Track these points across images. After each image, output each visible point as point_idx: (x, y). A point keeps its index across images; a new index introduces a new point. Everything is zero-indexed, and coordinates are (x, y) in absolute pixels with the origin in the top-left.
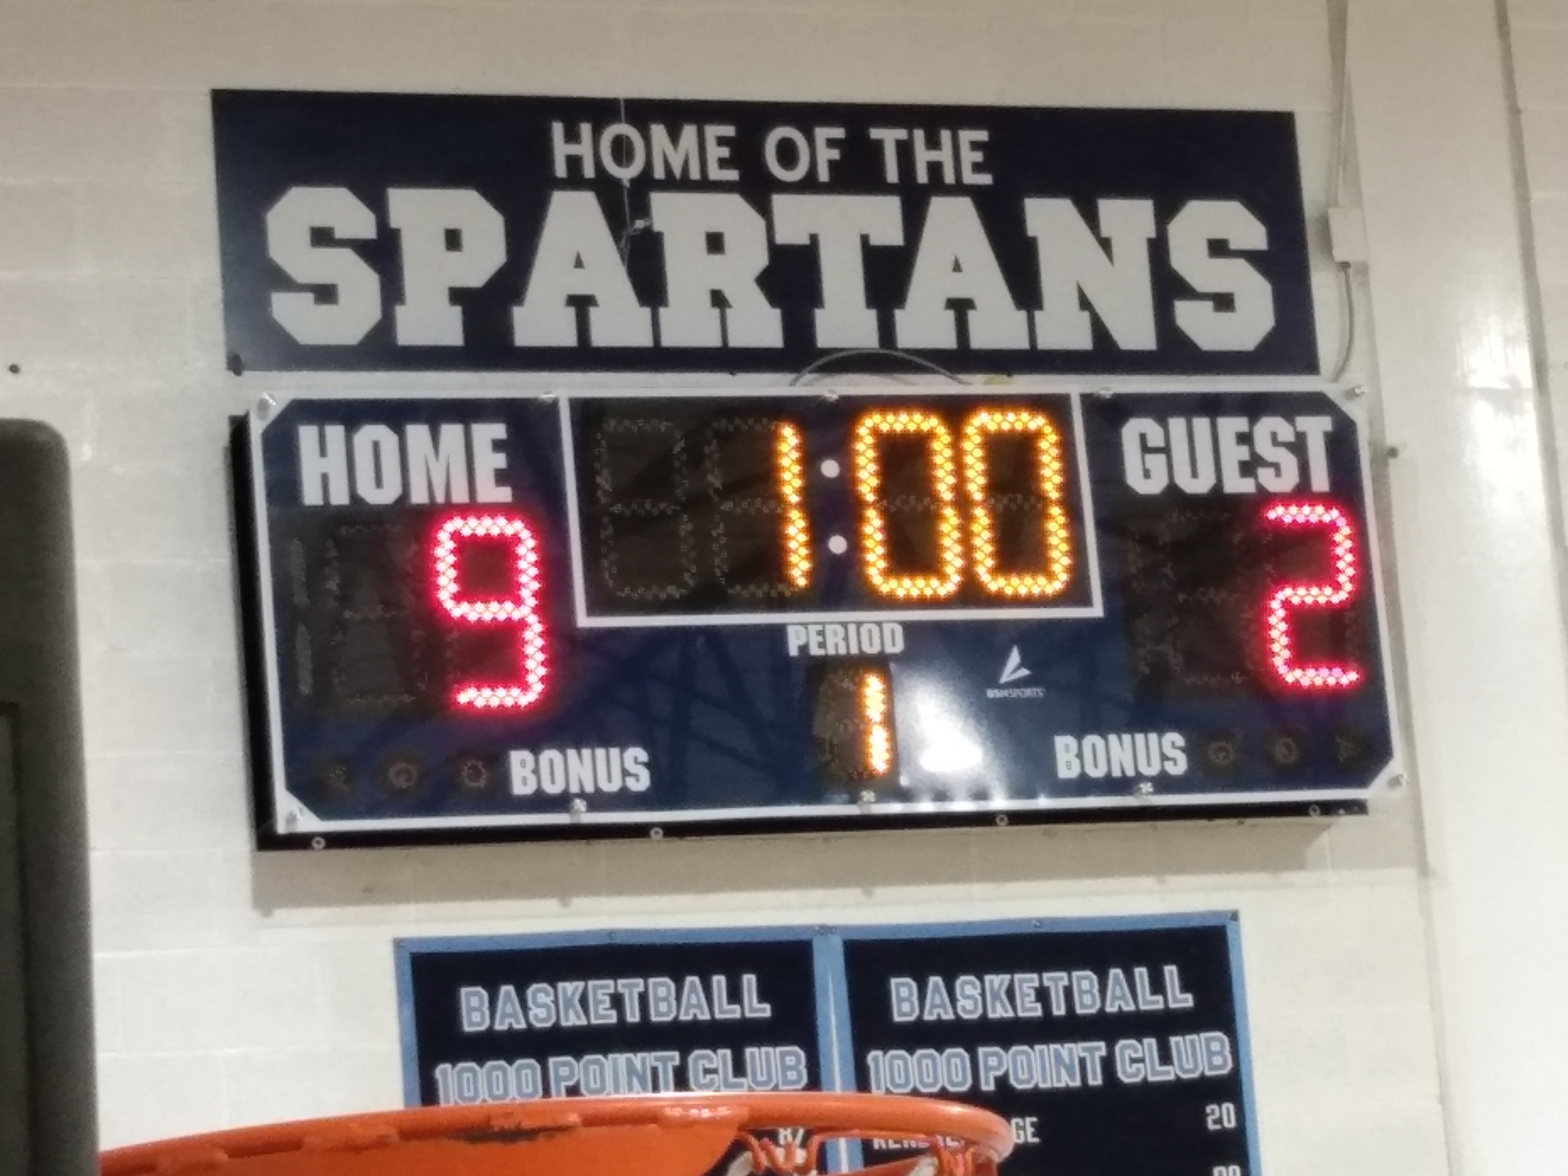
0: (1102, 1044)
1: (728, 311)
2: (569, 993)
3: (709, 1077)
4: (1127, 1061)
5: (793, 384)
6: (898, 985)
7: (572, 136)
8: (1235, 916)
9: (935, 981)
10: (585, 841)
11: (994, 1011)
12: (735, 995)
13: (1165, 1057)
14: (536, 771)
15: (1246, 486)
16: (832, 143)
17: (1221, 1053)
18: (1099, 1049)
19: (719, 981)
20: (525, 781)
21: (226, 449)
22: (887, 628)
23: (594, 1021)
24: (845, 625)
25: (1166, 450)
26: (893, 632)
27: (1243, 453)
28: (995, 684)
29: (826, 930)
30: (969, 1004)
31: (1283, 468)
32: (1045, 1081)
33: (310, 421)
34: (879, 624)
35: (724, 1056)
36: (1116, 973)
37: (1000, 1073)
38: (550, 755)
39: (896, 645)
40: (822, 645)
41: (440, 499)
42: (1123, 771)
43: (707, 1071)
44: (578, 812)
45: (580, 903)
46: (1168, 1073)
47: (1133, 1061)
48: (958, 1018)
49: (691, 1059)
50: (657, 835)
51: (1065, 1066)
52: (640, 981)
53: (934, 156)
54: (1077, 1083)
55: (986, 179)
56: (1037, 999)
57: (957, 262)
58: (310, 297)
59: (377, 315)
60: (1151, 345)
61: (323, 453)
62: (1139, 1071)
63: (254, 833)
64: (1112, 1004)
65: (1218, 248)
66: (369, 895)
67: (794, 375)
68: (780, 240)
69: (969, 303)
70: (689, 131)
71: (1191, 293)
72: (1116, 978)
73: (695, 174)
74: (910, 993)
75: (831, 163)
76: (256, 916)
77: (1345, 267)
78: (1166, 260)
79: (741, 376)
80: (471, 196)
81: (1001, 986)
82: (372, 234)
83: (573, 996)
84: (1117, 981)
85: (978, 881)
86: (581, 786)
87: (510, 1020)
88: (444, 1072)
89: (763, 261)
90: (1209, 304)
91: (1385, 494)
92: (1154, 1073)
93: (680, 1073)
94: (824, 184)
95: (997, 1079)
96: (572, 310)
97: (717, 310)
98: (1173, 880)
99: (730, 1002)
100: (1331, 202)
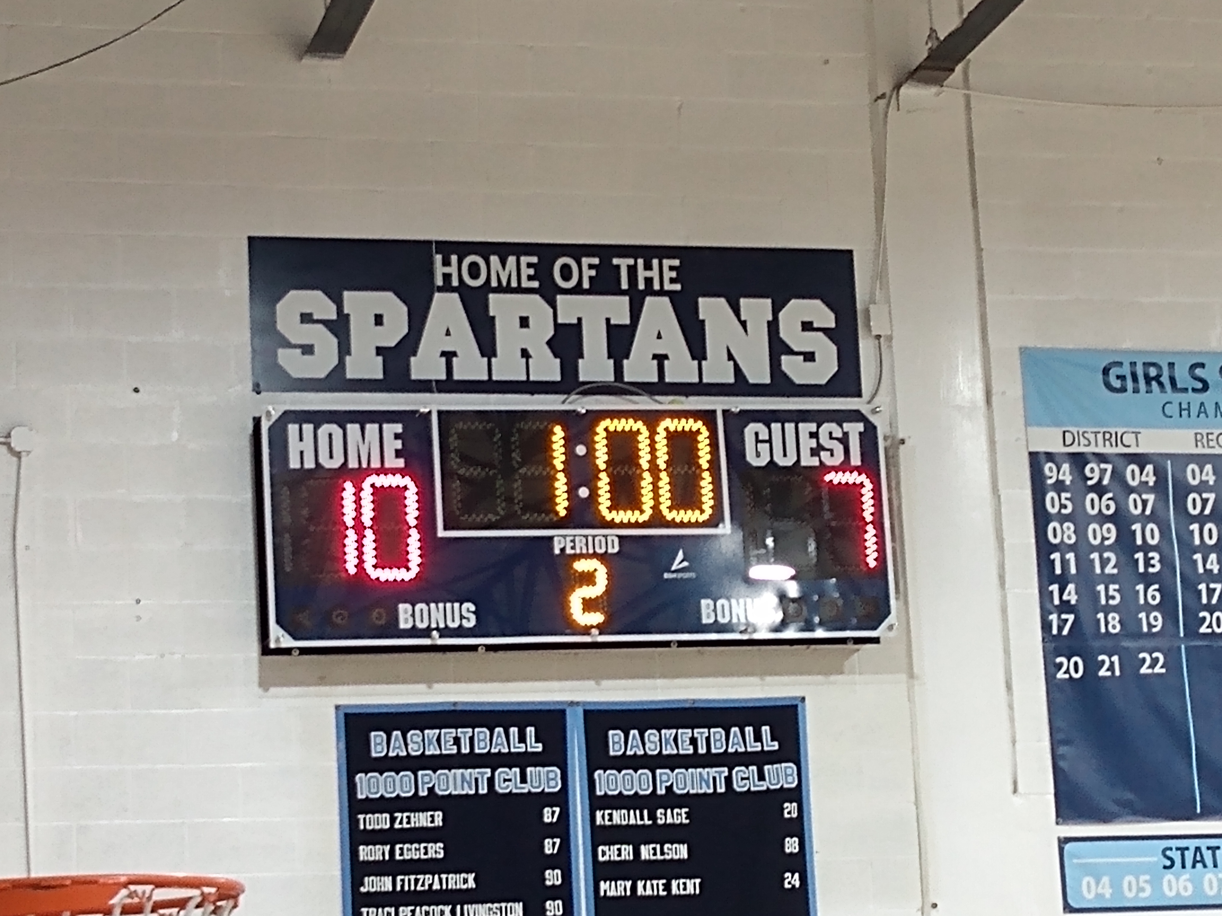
0: (726, 769)
1: (530, 360)
2: (431, 737)
3: (507, 783)
4: (739, 779)
5: (564, 402)
6: (613, 735)
7: (446, 262)
8: (803, 699)
10: (441, 653)
11: (666, 750)
12: (522, 739)
13: (761, 777)
14: (413, 615)
15: (815, 462)
16: (591, 267)
17: (792, 775)
18: (724, 772)
19: (513, 731)
20: (406, 621)
21: (251, 436)
22: (609, 539)
23: (444, 752)
24: (586, 537)
25: (770, 441)
26: (613, 541)
27: (813, 443)
28: (669, 571)
29: (573, 704)
30: (652, 746)
31: (835, 453)
32: (693, 788)
33: (294, 422)
34: (606, 536)
35: (515, 773)
36: (735, 730)
37: (668, 784)
38: (420, 606)
39: (615, 549)
40: (573, 548)
41: (364, 465)
42: (739, 619)
43: (505, 780)
44: (434, 638)
45: (438, 686)
46: (762, 786)
47: (743, 779)
48: (645, 753)
49: (497, 773)
50: (482, 650)
51: (705, 781)
52: (470, 730)
53: (648, 274)
54: (711, 791)
55: (678, 287)
56: (690, 744)
57: (659, 333)
58: (299, 351)
59: (335, 362)
60: (768, 381)
61: (301, 439)
62: (745, 785)
63: (261, 646)
64: (732, 747)
65: (807, 326)
66: (322, 681)
67: (565, 396)
68: (560, 321)
69: (666, 357)
70: (511, 260)
71: (791, 352)
72: (735, 733)
73: (514, 284)
74: (620, 739)
75: (591, 278)
76: (260, 691)
77: (878, 337)
78: (778, 332)
79: (536, 396)
80: (390, 295)
81: (670, 736)
82: (334, 317)
83: (433, 738)
84: (735, 735)
85: (659, 678)
86: (438, 623)
87: (397, 750)
88: (360, 778)
89: (552, 333)
90: (801, 358)
91: (897, 465)
92: (754, 786)
93: (491, 781)
94: (586, 290)
95: (666, 787)
96: (443, 359)
97: (524, 360)
98: (769, 679)
99: (519, 742)
100: (872, 301)
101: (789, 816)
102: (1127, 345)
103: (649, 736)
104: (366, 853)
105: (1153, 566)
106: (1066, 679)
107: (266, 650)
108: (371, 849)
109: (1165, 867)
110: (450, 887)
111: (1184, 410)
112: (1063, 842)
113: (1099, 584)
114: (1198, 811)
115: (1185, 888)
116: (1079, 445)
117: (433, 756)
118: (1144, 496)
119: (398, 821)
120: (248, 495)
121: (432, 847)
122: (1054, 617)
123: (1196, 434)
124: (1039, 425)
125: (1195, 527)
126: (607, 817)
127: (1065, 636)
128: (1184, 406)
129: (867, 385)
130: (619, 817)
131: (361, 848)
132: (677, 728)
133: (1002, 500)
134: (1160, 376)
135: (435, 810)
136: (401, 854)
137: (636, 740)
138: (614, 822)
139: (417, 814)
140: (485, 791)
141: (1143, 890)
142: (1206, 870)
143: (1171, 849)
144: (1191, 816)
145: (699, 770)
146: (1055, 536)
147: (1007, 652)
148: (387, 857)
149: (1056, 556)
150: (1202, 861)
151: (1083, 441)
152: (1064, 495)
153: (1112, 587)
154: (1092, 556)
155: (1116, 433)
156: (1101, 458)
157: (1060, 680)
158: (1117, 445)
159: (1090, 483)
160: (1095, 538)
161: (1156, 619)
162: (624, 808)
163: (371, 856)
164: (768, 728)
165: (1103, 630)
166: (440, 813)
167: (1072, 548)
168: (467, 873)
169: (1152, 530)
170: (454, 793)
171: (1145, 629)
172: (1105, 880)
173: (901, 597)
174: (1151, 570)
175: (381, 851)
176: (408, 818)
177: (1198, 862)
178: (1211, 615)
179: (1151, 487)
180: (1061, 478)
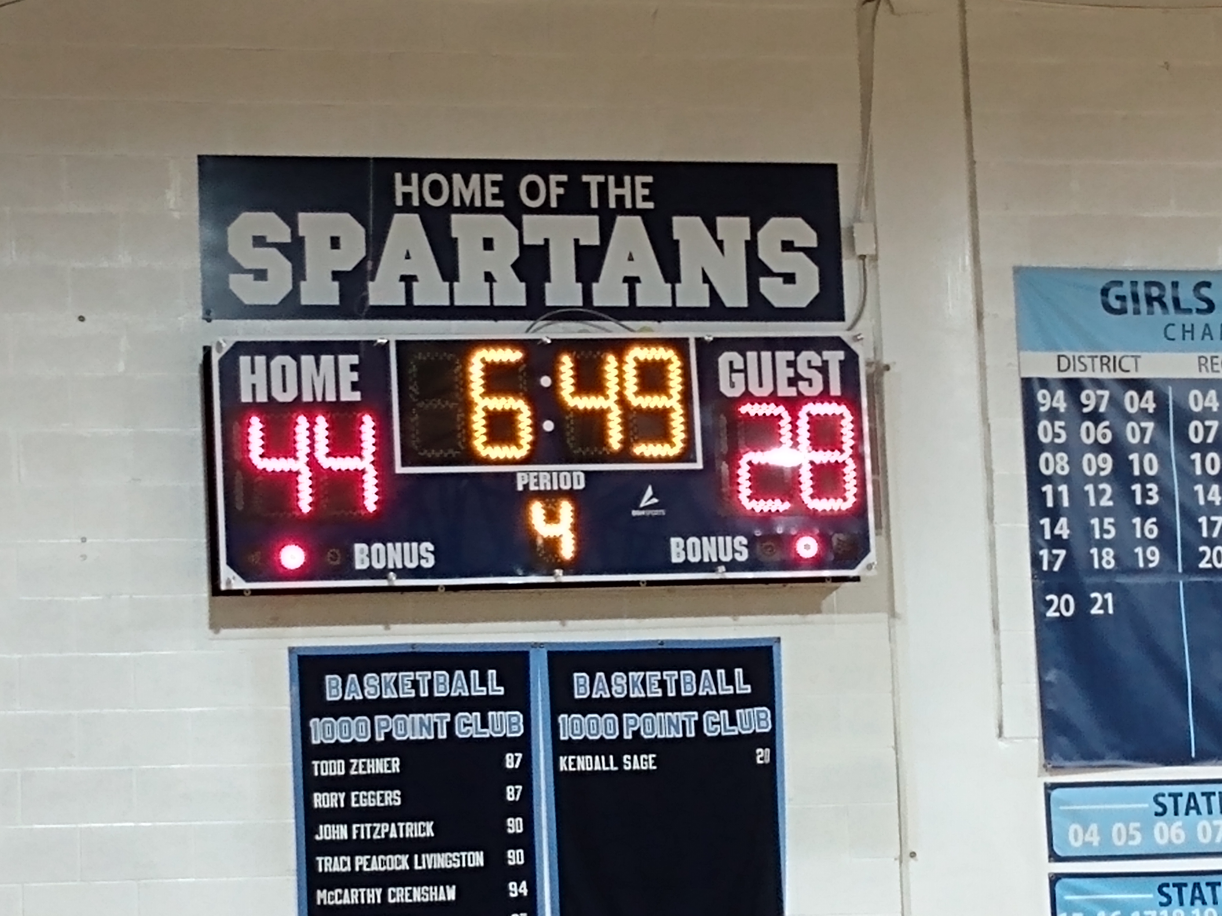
1: (494, 284)
2: (388, 680)
3: (468, 728)
4: (710, 724)
5: (529, 330)
6: (578, 677)
7: (406, 181)
8: (778, 640)
11: (633, 693)
12: (483, 682)
13: (733, 721)
14: (369, 555)
15: (792, 392)
16: (559, 184)
17: (765, 719)
19: (475, 674)
20: (362, 561)
22: (575, 474)
23: (402, 696)
25: (745, 371)
26: (578, 477)
27: (791, 373)
28: (637, 508)
29: (537, 645)
30: (619, 689)
31: (814, 383)
32: (661, 734)
33: (246, 354)
34: (571, 472)
35: (476, 717)
36: (706, 672)
37: (635, 729)
38: (377, 546)
39: (581, 485)
40: (537, 484)
41: (319, 399)
42: (710, 558)
43: (465, 725)
44: (391, 579)
45: (396, 628)
46: (734, 731)
47: (713, 723)
48: (611, 696)
49: (457, 718)
50: (442, 591)
51: (673, 725)
52: (429, 673)
53: (620, 191)
54: (681, 735)
55: (650, 205)
56: (659, 687)
57: (631, 254)
58: (251, 276)
59: (290, 287)
60: (744, 304)
61: (253, 371)
62: (716, 729)
63: (211, 586)
64: (703, 691)
65: (788, 246)
66: (275, 622)
67: (532, 322)
68: (526, 242)
69: (637, 280)
70: (475, 178)
71: (770, 273)
72: (706, 674)
73: (478, 203)
74: (585, 682)
75: (559, 196)
76: (210, 633)
77: (863, 257)
78: (756, 253)
79: (501, 323)
80: (346, 217)
81: (638, 679)
82: (287, 238)
83: (390, 681)
84: (706, 677)
85: (628, 618)
86: (395, 564)
87: (353, 694)
88: (315, 723)
89: (516, 255)
90: (781, 280)
91: (880, 392)
92: (726, 731)
93: (451, 726)
94: (554, 209)
95: (633, 732)
96: (403, 284)
97: (488, 284)
98: (742, 619)
99: (480, 686)
100: (857, 219)
101: (761, 762)
102: (1129, 264)
103: (615, 680)
104: (320, 800)
105: (1151, 498)
106: (1056, 618)
107: (215, 591)
108: (326, 797)
109: (1157, 814)
110: (407, 835)
111: (1188, 332)
112: (1050, 788)
113: (1093, 517)
114: (1193, 755)
115: (1178, 836)
116: (1074, 370)
117: (391, 700)
118: (1143, 424)
119: (354, 766)
120: (197, 429)
121: (389, 795)
122: (1044, 553)
123: (1200, 357)
124: (1034, 349)
125: (1196, 456)
126: (571, 763)
127: (1055, 572)
128: (1188, 328)
129: (850, 308)
130: (584, 763)
131: (316, 795)
132: (645, 670)
133: (992, 428)
134: (1163, 296)
135: (392, 756)
136: (357, 802)
137: (602, 682)
138: (579, 769)
139: (373, 761)
140: (445, 736)
141: (1133, 838)
142: (1199, 816)
143: (1163, 795)
144: (1185, 760)
145: (667, 714)
146: (1047, 467)
147: (994, 588)
148: (342, 805)
149: (1048, 489)
150: (1197, 808)
151: (1079, 366)
152: (1058, 423)
153: (1107, 520)
154: (1087, 488)
155: (1115, 357)
156: (1098, 384)
157: (1050, 618)
158: (1115, 370)
159: (1086, 410)
160: (1090, 469)
161: (1153, 554)
162: (589, 754)
163: (326, 803)
164: (741, 670)
165: (1096, 566)
166: (398, 759)
167: (1066, 479)
168: (425, 821)
169: (1150, 461)
170: (412, 738)
171: (1141, 565)
172: (1094, 827)
173: (884, 531)
174: (1149, 502)
175: (336, 799)
176: (364, 764)
177: (1192, 808)
178: (1212, 550)
179: (1151, 414)
180: (1055, 405)
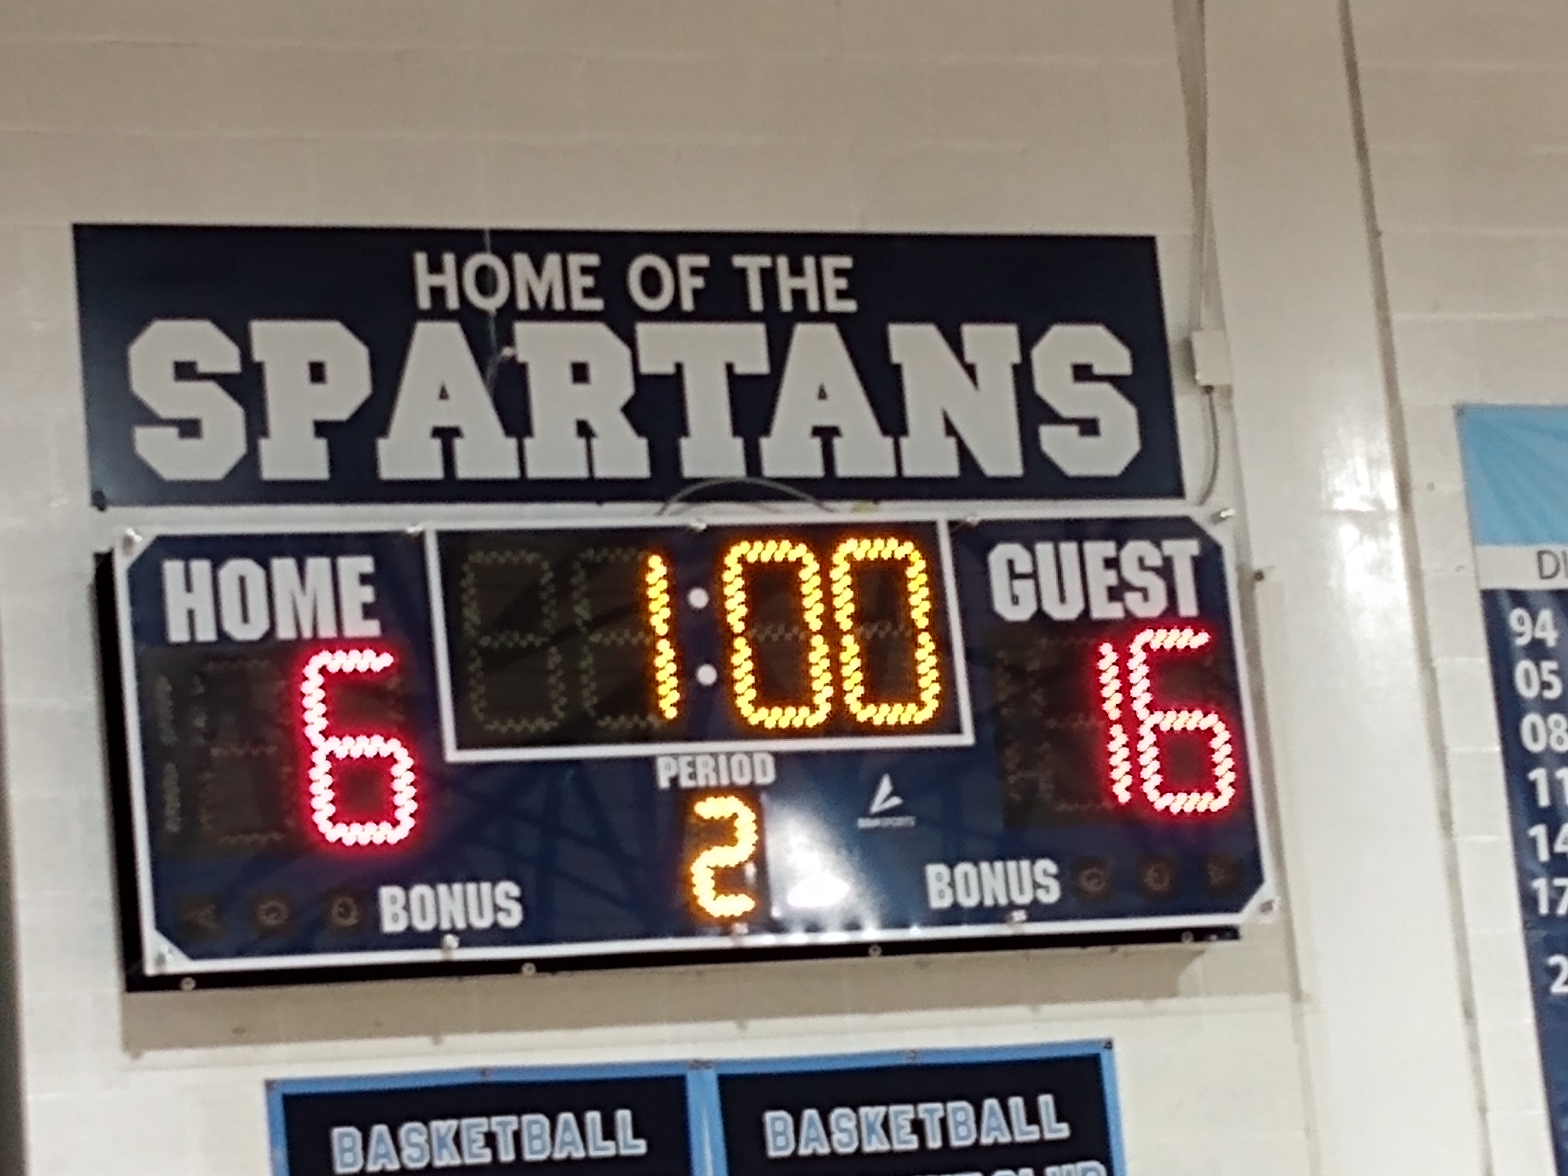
0: (978, 1175)
1: (595, 442)
2: (443, 1131)
5: (660, 513)
6: (775, 1119)
7: (436, 267)
8: (1109, 1045)
9: (810, 1114)
10: (455, 979)
11: (869, 1142)
12: (609, 1133)
14: (407, 907)
15: (1115, 611)
16: (695, 271)
19: (593, 1118)
20: (395, 918)
21: (90, 586)
22: (757, 758)
23: (469, 1161)
24: (714, 755)
25: (1034, 575)
26: (763, 763)
27: (1111, 577)
28: (866, 814)
29: (699, 1065)
30: (845, 1138)
31: (1152, 594)
33: (175, 557)
34: (750, 754)
36: (991, 1104)
38: (420, 890)
39: (767, 776)
40: (693, 776)
41: (307, 634)
42: (995, 899)
44: (449, 948)
45: (452, 1040)
48: (833, 1151)
50: (528, 970)
52: (514, 1119)
53: (798, 283)
55: (850, 306)
56: (913, 1132)
57: (822, 389)
58: (173, 431)
59: (241, 449)
60: (1017, 471)
61: (189, 588)
63: (124, 971)
64: (988, 1135)
65: (1083, 373)
66: (239, 1036)
67: (661, 504)
68: (646, 368)
69: (836, 431)
70: (552, 261)
71: (1056, 419)
72: (991, 1109)
73: (559, 304)
74: (786, 1127)
75: (696, 293)
76: (125, 1059)
77: (1209, 389)
78: (1031, 385)
79: (608, 507)
80: (335, 328)
81: (876, 1118)
82: (235, 367)
83: (447, 1134)
84: (992, 1112)
85: (852, 1012)
86: (453, 921)
87: (382, 1161)
89: (629, 391)
90: (1075, 429)
91: (1251, 618)
94: (688, 312)
96: (437, 442)
97: (583, 441)
98: (1046, 1009)
99: (605, 1138)
100: (1194, 325)
103: (837, 1120)
107: (134, 982)
117: (447, 1169)
122: (1540, 885)
124: (1497, 541)
127: (1561, 918)
129: (1192, 476)
132: (886, 1103)
133: (1440, 675)
137: (815, 1126)
146: (1535, 739)
147: (1462, 948)
149: (1538, 775)
152: (1546, 665)
157: (1557, 995)
164: (1049, 1098)
180: (1539, 635)
